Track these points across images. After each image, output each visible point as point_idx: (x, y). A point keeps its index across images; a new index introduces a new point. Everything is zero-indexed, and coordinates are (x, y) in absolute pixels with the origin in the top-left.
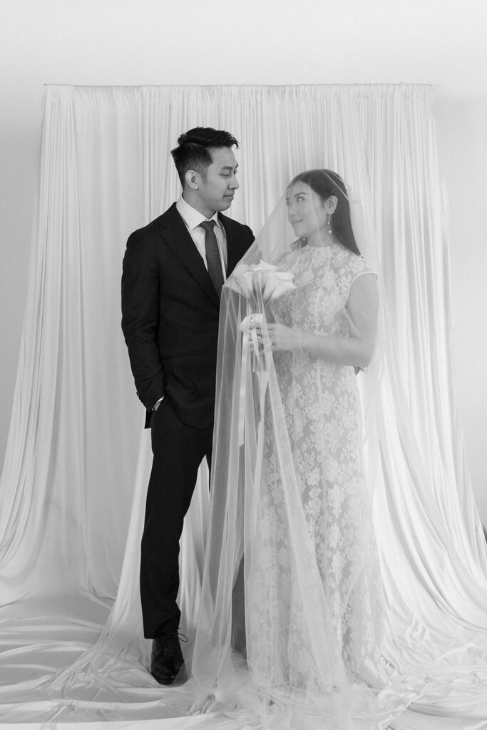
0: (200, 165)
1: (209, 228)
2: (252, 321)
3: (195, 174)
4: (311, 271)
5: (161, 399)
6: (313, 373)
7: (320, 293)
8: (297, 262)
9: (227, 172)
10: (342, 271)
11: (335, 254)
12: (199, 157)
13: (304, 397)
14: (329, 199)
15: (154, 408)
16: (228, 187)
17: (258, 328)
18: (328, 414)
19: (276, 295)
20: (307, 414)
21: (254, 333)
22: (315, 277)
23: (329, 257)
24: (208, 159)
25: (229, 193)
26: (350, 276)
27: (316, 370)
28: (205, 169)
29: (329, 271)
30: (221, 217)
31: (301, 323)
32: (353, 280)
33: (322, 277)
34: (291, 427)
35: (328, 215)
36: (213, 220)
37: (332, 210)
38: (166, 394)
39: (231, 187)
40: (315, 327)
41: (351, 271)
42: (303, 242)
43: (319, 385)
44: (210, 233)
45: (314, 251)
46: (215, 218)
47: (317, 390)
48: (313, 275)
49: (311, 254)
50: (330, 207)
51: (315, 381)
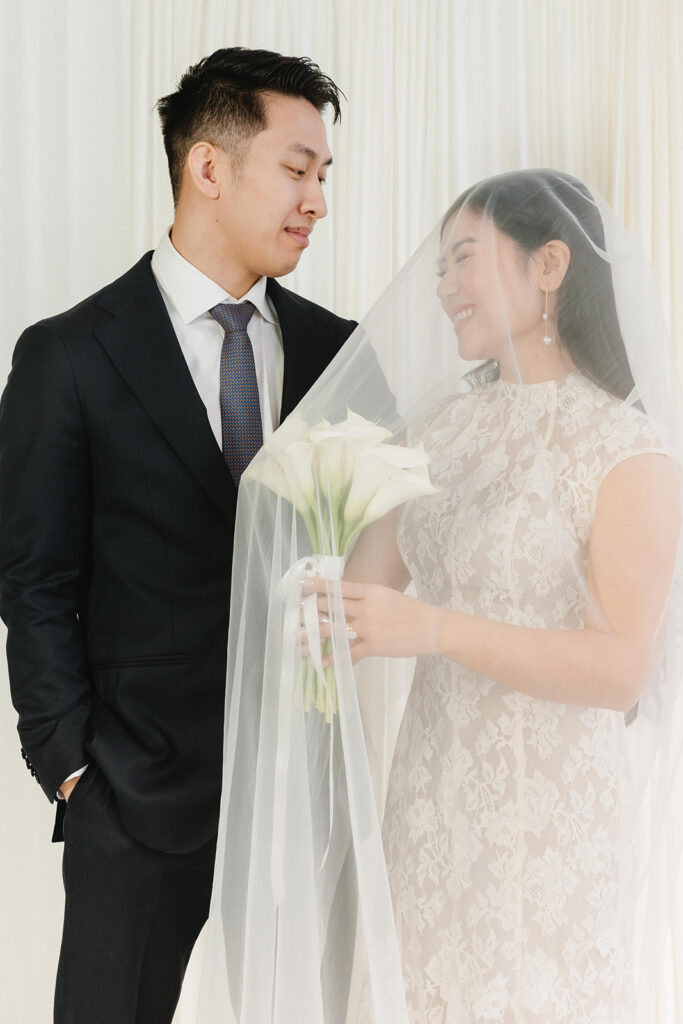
0: (231, 132)
1: (234, 325)
2: (310, 574)
3: (215, 154)
4: (504, 448)
5: (78, 773)
6: (503, 720)
7: (520, 507)
8: (474, 425)
9: (299, 161)
10: (582, 448)
11: (569, 401)
12: (233, 111)
13: (479, 785)
14: (545, 250)
15: (62, 794)
16: (298, 209)
17: (322, 595)
18: (538, 834)
19: (378, 509)
20: (484, 830)
21: (311, 606)
22: (512, 464)
23: (552, 409)
24: (255, 116)
25: (297, 222)
26: (598, 461)
27: (512, 715)
28: (244, 143)
29: (549, 448)
30: (274, 292)
31: (473, 589)
32: (606, 472)
33: (527, 465)
34: (446, 861)
35: (543, 293)
36: (249, 303)
37: (555, 280)
38: (88, 758)
39: (305, 208)
40: (508, 600)
41: (603, 447)
42: (492, 371)
43: (519, 752)
44: (237, 337)
45: (514, 394)
46: (257, 295)
47: (512, 767)
48: (506, 459)
49: (509, 403)
50: (546, 273)
51: (510, 743)
